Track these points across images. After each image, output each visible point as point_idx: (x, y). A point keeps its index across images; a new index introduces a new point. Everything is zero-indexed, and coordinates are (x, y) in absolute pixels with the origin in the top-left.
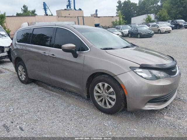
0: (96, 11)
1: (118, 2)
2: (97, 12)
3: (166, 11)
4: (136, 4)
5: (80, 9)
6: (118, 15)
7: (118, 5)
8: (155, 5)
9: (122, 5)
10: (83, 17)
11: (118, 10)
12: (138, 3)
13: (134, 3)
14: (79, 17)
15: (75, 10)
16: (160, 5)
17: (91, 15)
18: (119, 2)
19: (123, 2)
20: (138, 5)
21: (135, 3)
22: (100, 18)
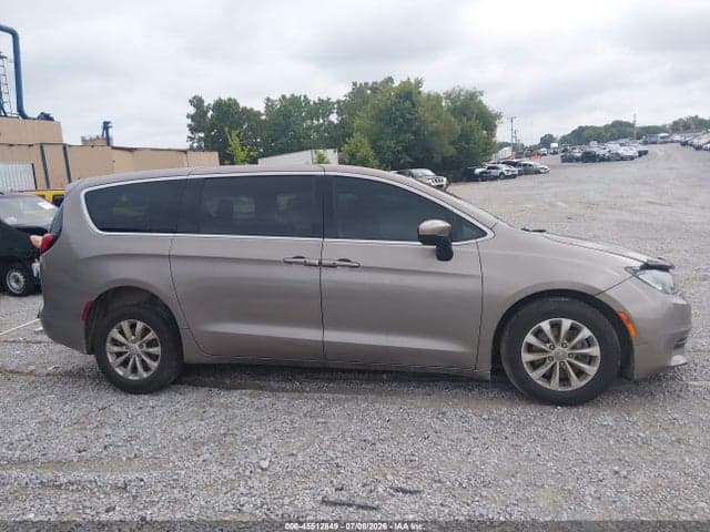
0: (106, 126)
1: (190, 101)
2: (110, 130)
3: (366, 141)
4: (259, 114)
5: (47, 117)
6: (195, 145)
7: (192, 110)
8: (321, 121)
9: (211, 113)
10: (65, 147)
11: (193, 129)
12: (263, 111)
13: (252, 109)
14: (45, 148)
15: (25, 117)
16: (336, 122)
17: (83, 140)
18: (197, 102)
19: (212, 103)
20: (264, 117)
21: (256, 109)
22: (136, 153)
